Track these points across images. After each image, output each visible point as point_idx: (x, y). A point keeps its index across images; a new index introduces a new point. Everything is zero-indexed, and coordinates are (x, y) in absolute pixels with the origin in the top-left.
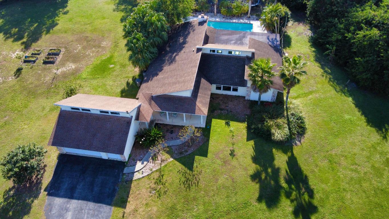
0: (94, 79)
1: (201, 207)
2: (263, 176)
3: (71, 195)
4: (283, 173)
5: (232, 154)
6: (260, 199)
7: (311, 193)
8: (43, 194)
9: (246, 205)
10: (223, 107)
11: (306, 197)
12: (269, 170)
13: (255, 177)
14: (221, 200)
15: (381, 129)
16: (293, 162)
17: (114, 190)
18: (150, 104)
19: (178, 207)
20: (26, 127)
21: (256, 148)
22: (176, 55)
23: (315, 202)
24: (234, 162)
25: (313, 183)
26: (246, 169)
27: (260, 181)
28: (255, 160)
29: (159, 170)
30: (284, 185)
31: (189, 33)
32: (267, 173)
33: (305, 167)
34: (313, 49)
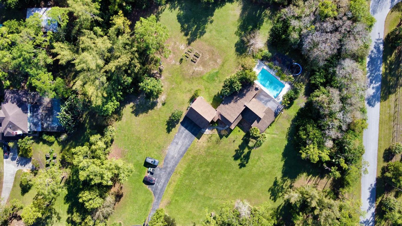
0: (207, 82)
1: (217, 151)
2: (239, 152)
3: (186, 127)
4: (244, 154)
5: (234, 141)
6: (233, 156)
7: (247, 162)
8: (179, 124)
9: (228, 156)
10: (242, 123)
11: (245, 163)
12: (241, 151)
13: (236, 151)
14: (222, 152)
15: (284, 157)
16: (249, 153)
17: (197, 134)
18: (219, 116)
19: (211, 147)
20: (179, 94)
21: (242, 144)
22: (239, 100)
23: (246, 165)
24: (232, 144)
25: (250, 160)
26: (234, 148)
27: (237, 153)
28: (239, 146)
29: (212, 135)
30: (242, 156)
31: (249, 90)
32: (240, 151)
33: (251, 156)
34: (296, 115)
